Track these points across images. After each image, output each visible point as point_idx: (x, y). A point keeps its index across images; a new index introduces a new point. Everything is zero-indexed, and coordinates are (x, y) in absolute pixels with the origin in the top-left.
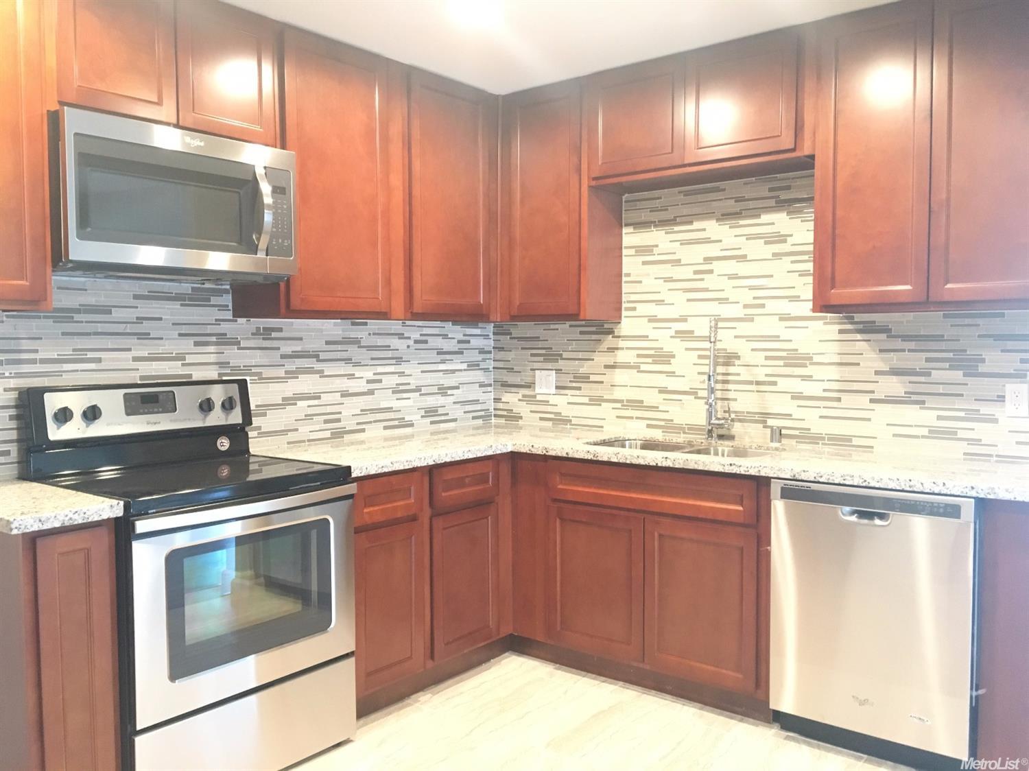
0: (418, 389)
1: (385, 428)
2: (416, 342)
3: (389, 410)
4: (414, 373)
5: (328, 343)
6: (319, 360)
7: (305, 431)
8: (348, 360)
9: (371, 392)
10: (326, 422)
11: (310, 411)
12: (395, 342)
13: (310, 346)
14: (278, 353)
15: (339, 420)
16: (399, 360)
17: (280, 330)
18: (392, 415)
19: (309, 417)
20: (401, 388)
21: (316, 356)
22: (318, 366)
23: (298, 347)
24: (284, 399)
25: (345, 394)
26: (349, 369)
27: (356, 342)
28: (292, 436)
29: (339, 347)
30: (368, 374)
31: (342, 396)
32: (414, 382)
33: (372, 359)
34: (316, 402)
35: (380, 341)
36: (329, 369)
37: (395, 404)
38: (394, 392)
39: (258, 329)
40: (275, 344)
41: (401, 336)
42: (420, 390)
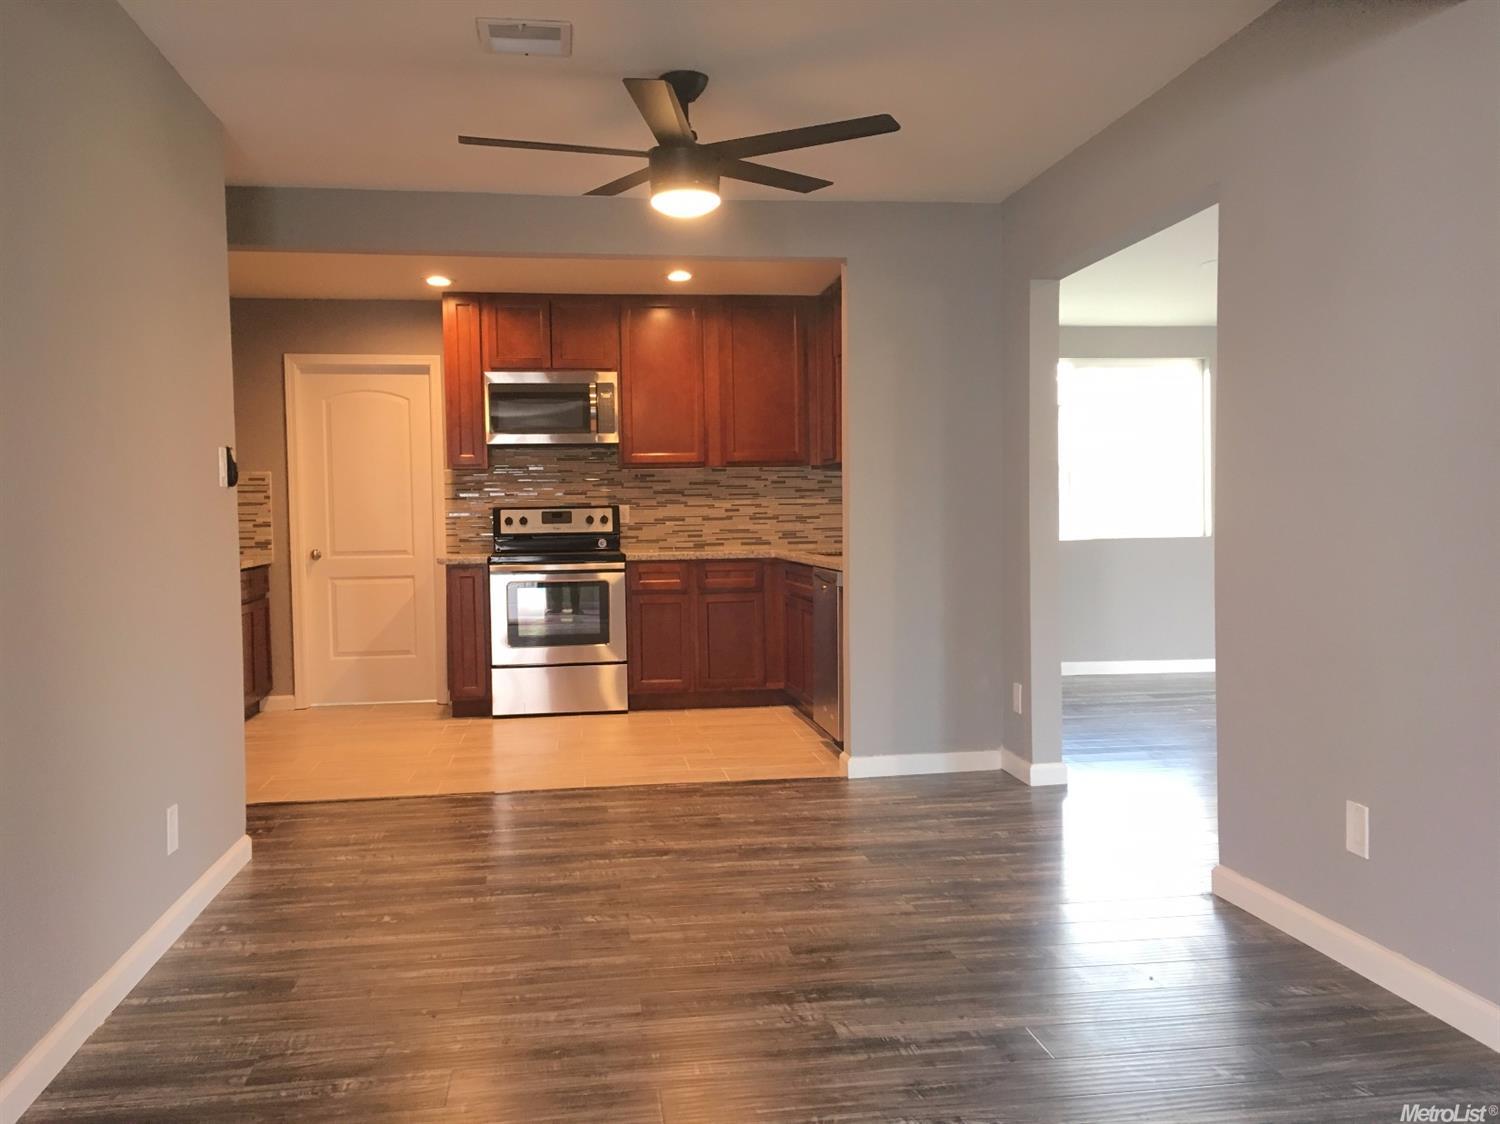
0: (775, 517)
1: (743, 544)
2: (773, 482)
3: (747, 531)
4: (771, 506)
5: (691, 483)
6: (684, 495)
7: (672, 541)
8: (709, 496)
9: (730, 518)
10: (689, 536)
11: (676, 528)
12: (752, 483)
13: (677, 487)
14: (652, 491)
15: (701, 536)
16: (756, 495)
17: (653, 476)
18: (750, 535)
19: (675, 532)
20: (758, 516)
21: (681, 493)
22: (683, 499)
23: (667, 486)
24: (656, 520)
25: (706, 519)
26: (710, 502)
27: (716, 483)
28: (661, 544)
29: (702, 486)
30: (728, 505)
31: (704, 519)
32: (770, 513)
33: (731, 495)
34: (681, 523)
35: (737, 482)
36: (691, 501)
37: (752, 527)
38: (751, 519)
39: (637, 476)
40: (650, 484)
41: (758, 478)
42: (777, 518)
